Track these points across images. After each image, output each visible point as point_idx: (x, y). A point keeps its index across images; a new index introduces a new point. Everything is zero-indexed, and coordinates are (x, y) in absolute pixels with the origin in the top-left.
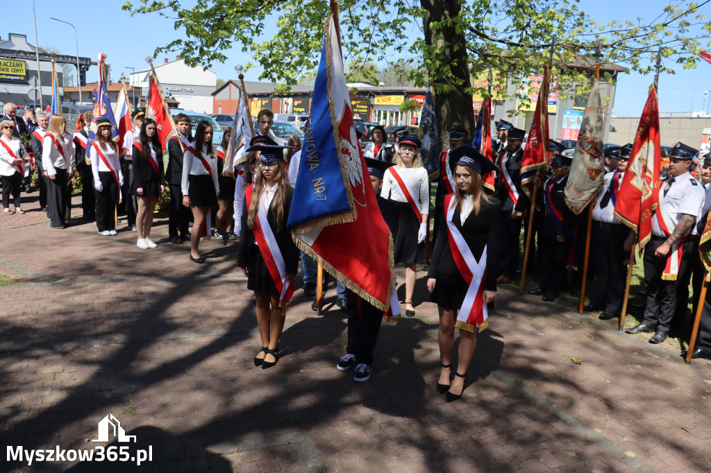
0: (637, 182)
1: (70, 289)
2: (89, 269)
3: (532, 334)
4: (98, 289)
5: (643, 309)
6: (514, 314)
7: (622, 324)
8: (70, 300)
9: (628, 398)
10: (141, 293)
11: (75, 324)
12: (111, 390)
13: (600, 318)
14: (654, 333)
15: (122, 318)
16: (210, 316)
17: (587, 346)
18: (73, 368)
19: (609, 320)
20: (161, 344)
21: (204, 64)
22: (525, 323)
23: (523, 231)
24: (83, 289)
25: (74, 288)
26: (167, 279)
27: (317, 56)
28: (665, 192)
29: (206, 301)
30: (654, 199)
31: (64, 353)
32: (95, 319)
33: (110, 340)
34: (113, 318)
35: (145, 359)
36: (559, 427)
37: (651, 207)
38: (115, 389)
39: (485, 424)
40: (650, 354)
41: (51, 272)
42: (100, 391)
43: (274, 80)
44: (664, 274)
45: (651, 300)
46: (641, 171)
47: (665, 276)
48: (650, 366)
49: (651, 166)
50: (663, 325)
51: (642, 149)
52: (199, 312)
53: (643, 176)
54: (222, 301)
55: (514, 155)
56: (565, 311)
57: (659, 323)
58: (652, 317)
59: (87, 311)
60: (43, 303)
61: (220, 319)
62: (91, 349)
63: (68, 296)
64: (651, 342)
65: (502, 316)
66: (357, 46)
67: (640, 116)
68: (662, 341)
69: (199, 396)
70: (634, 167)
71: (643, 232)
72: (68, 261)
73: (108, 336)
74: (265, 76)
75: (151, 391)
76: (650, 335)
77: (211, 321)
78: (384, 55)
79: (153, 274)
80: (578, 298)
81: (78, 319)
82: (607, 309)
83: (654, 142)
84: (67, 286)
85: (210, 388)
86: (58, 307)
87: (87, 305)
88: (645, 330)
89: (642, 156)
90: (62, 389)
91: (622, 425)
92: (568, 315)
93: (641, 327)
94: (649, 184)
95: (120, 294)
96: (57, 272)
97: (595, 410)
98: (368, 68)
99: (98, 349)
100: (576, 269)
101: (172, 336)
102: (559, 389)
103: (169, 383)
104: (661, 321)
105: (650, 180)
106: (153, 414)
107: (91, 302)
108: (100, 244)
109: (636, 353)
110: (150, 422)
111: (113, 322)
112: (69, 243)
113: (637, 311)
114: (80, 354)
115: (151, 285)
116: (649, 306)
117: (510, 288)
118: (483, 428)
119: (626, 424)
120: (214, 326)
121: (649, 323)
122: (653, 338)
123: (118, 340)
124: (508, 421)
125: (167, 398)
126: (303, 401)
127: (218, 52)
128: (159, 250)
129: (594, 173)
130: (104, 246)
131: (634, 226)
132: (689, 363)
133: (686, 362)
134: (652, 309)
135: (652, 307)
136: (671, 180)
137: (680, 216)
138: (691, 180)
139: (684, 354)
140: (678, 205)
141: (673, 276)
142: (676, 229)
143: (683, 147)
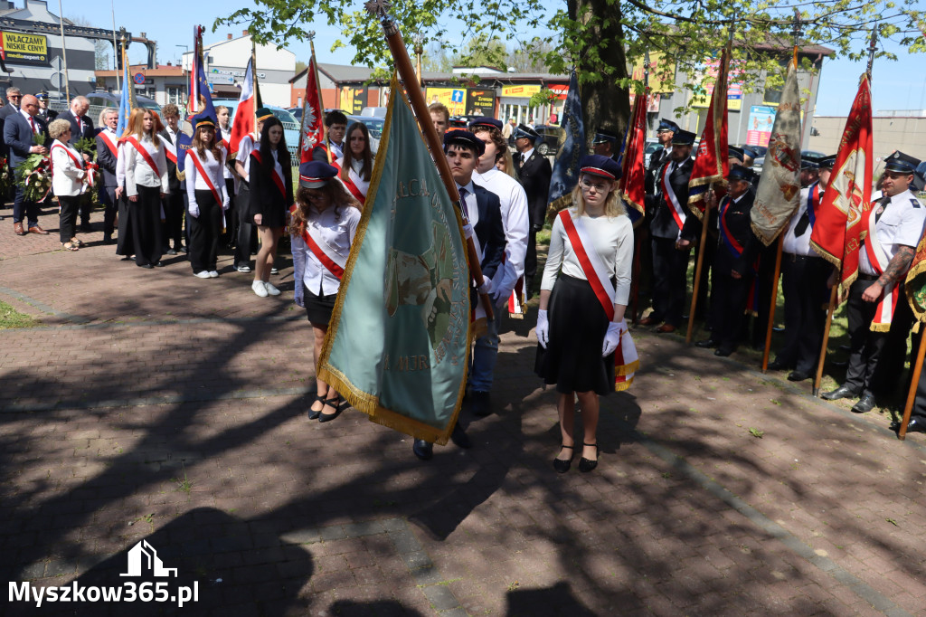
0: (841, 203)
1: (107, 333)
2: (131, 308)
3: (701, 398)
4: (143, 334)
5: (845, 368)
6: (678, 372)
7: (817, 388)
8: (107, 347)
9: (821, 482)
10: (198, 340)
11: (113, 378)
12: (160, 462)
13: (790, 379)
14: (859, 399)
15: (173, 371)
16: (285, 370)
17: (771, 414)
18: (112, 434)
19: (801, 382)
20: (224, 405)
21: (278, 41)
22: (692, 385)
23: (691, 264)
24: (123, 334)
25: (112, 332)
26: (231, 322)
28: (878, 216)
29: (280, 351)
30: (863, 225)
31: (101, 415)
32: (138, 372)
33: (159, 399)
34: (162, 371)
35: (202, 423)
36: (731, 518)
37: (860, 236)
38: (165, 461)
39: (636, 513)
40: (852, 426)
41: (83, 311)
42: (147, 463)
43: (371, 64)
44: (873, 323)
45: (856, 357)
46: (847, 188)
47: (874, 326)
48: (852, 441)
49: (860, 182)
51: (849, 159)
52: (271, 364)
53: (849, 195)
54: (302, 350)
55: (680, 165)
56: (743, 369)
57: (864, 388)
58: (858, 379)
59: (129, 362)
60: (73, 352)
61: (298, 373)
62: (135, 410)
63: (104, 342)
64: (854, 410)
65: (661, 374)
66: (479, 20)
67: (847, 115)
68: (869, 410)
69: (272, 472)
70: (839, 184)
71: (848, 268)
72: (103, 297)
73: (156, 393)
74: (360, 58)
75: (211, 465)
76: (853, 402)
77: (287, 377)
78: (514, 32)
79: (212, 315)
80: (761, 353)
81: (117, 371)
82: (798, 367)
83: (865, 150)
84: (104, 329)
85: (285, 462)
86: (92, 356)
87: (128, 354)
88: (847, 396)
89: (848, 168)
90: (98, 460)
91: (812, 515)
92: (748, 375)
93: (842, 391)
94: (857, 205)
95: (171, 341)
96: (91, 311)
97: (779, 497)
98: (494, 49)
99: (143, 411)
100: (756, 314)
101: (237, 394)
102: (733, 469)
103: (233, 455)
104: (867, 385)
105: (859, 200)
106: (214, 493)
107: (134, 349)
108: (145, 276)
110: (210, 502)
111: (162, 376)
112: (105, 274)
113: (837, 371)
114: (121, 416)
115: (210, 329)
116: (853, 364)
117: (673, 339)
118: (634, 517)
119: (818, 514)
120: (291, 383)
121: (853, 386)
122: (856, 405)
123: (169, 400)
124: (666, 508)
125: (231, 473)
126: (404, 480)
127: (297, 26)
128: (220, 284)
129: (789, 191)
130: (150, 278)
131: (836, 260)
132: (903, 439)
133: (898, 437)
134: (857, 368)
135: (857, 366)
136: (886, 201)
137: (896, 248)
138: (912, 201)
139: (896, 427)
140: (894, 234)
141: (885, 326)
142: (891, 265)
143: (903, 156)
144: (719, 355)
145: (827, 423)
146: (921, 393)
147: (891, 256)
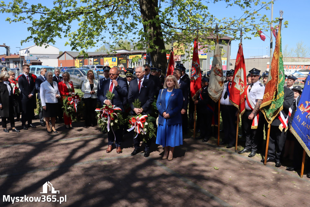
5: (245, 142)
7: (236, 149)
13: (227, 147)
14: (250, 152)
19: (231, 148)
27: (98, 38)
28: (250, 90)
40: (249, 162)
44: (252, 126)
45: (248, 138)
46: (239, 81)
47: (253, 127)
49: (243, 79)
50: (254, 149)
51: (238, 72)
53: (239, 84)
57: (252, 148)
58: (249, 146)
64: (249, 156)
66: (117, 33)
68: (254, 156)
70: (236, 80)
71: (242, 108)
76: (248, 154)
78: (127, 37)
80: (217, 139)
83: (243, 68)
88: (246, 152)
89: (238, 75)
93: (244, 150)
94: (243, 87)
98: (121, 43)
104: (253, 147)
105: (243, 85)
109: (243, 162)
113: (242, 143)
116: (247, 141)
121: (248, 148)
122: (250, 155)
129: (221, 84)
131: (237, 106)
132: (266, 165)
133: (264, 164)
134: (249, 142)
135: (249, 141)
136: (252, 85)
137: (257, 100)
138: (260, 84)
139: (263, 161)
140: (255, 95)
141: (256, 127)
142: (255, 106)
143: (256, 70)
144: (203, 141)
145: (240, 162)
146: (269, 149)
147: (255, 103)
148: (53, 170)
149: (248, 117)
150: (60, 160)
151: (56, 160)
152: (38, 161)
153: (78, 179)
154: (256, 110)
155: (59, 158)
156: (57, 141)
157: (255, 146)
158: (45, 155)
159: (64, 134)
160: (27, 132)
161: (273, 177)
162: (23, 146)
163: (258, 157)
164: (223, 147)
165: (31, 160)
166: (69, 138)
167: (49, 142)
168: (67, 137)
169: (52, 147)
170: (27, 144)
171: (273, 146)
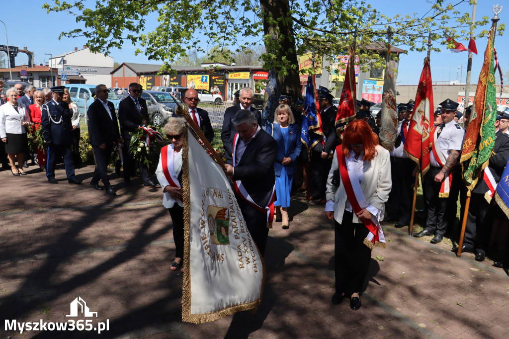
0: (419, 128)
1: (4, 220)
2: (19, 204)
7: (411, 230)
8: (5, 229)
13: (396, 226)
14: (434, 236)
15: (46, 240)
19: (402, 228)
21: (104, 50)
24: (15, 220)
26: (79, 210)
28: (438, 135)
30: (431, 139)
38: (35, 295)
40: (432, 251)
44: (440, 193)
45: (431, 212)
46: (421, 120)
47: (441, 195)
49: (427, 116)
50: (440, 230)
51: (421, 104)
52: (105, 234)
53: (422, 124)
54: (123, 225)
57: (437, 229)
58: (433, 225)
63: (3, 225)
64: (432, 242)
66: (217, 35)
68: (440, 242)
70: (416, 118)
71: (424, 163)
73: (34, 255)
76: (431, 238)
78: (236, 41)
79: (68, 206)
82: (400, 220)
83: (429, 99)
87: (19, 232)
88: (427, 234)
89: (421, 109)
93: (424, 232)
94: (427, 129)
104: (438, 228)
105: (428, 126)
107: (21, 229)
109: (422, 251)
113: (421, 221)
115: (68, 215)
116: (430, 216)
121: (430, 229)
122: (433, 239)
127: (114, 41)
128: (73, 188)
130: (31, 186)
131: (417, 160)
132: (460, 257)
133: (457, 256)
134: (432, 219)
136: (442, 126)
137: (450, 152)
138: (456, 125)
139: (455, 250)
140: (448, 144)
141: (446, 194)
142: (447, 161)
143: (451, 102)
145: (418, 250)
146: (467, 231)
147: (447, 156)
148: (118, 250)
149: (434, 178)
150: (128, 236)
151: (122, 235)
152: (92, 236)
153: (160, 266)
154: (448, 168)
155: (126, 231)
156: (120, 205)
157: (443, 225)
158: (103, 226)
159: (130, 194)
160: (71, 190)
161: (473, 276)
162: (66, 212)
163: (446, 244)
164: (388, 224)
165: (81, 233)
166: (138, 201)
167: (108, 207)
168: (136, 200)
169: (113, 214)
170: (73, 208)
171: (473, 227)
